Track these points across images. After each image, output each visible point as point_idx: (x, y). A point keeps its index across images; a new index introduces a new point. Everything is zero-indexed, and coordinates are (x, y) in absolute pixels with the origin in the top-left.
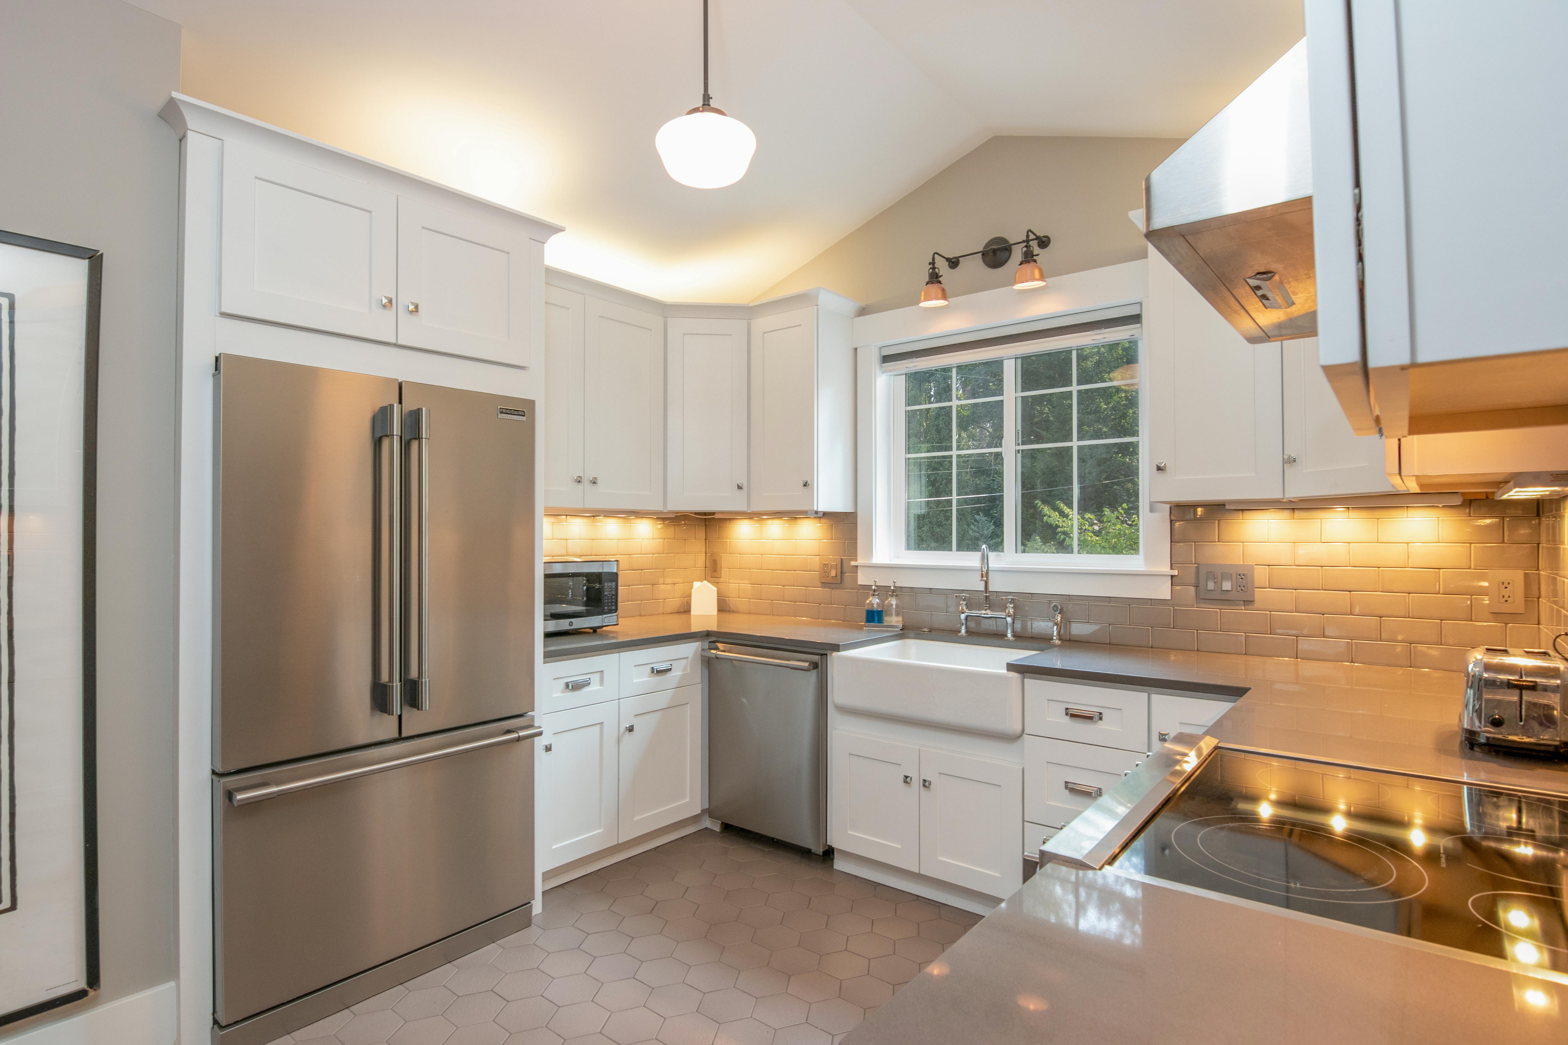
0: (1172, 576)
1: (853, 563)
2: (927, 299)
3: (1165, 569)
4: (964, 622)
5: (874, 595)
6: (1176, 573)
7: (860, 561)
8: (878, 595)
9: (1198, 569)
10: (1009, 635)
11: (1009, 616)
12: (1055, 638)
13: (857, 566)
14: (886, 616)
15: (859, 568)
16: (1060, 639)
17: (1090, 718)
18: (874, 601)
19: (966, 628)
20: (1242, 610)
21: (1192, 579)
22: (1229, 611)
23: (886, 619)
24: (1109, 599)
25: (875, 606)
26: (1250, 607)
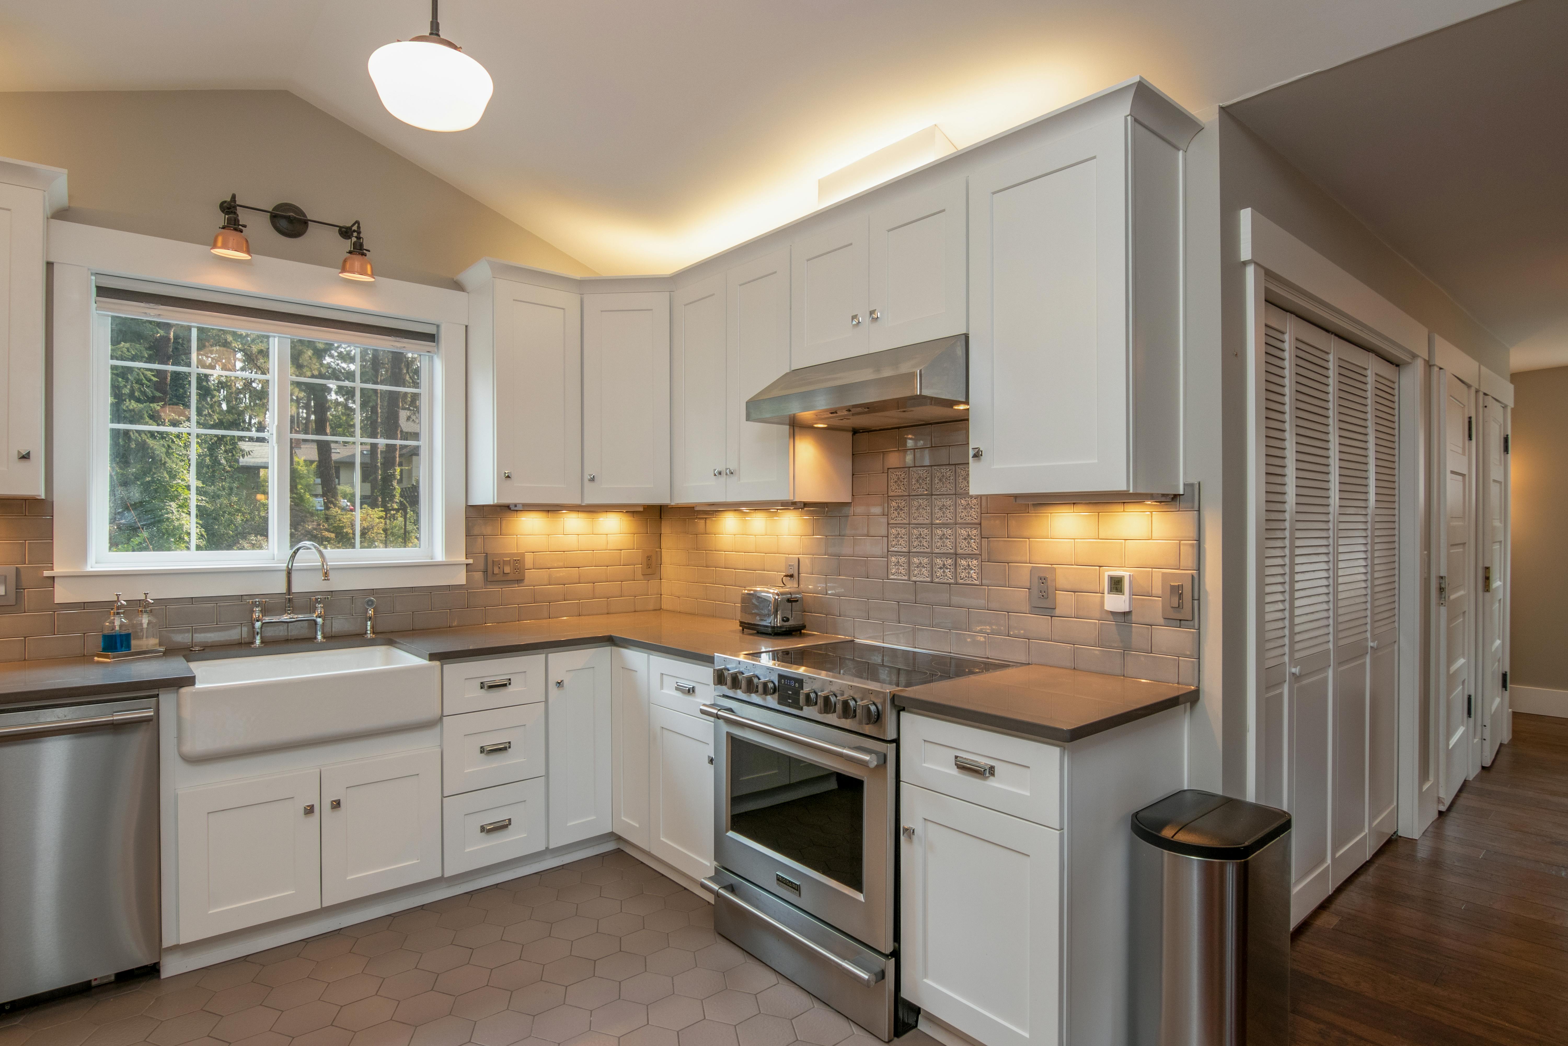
0: (467, 565)
1: (47, 573)
2: (225, 246)
3: (462, 559)
4: (259, 631)
5: (118, 613)
6: (471, 561)
7: (59, 569)
8: (123, 613)
9: (486, 557)
10: (319, 637)
11: (320, 617)
12: (369, 632)
13: (54, 577)
14: (134, 639)
15: (56, 579)
16: (374, 633)
17: (505, 685)
18: (118, 622)
19: (261, 638)
20: (516, 588)
21: (481, 566)
22: (508, 589)
23: (134, 643)
24: (412, 589)
25: (117, 628)
26: (521, 585)
